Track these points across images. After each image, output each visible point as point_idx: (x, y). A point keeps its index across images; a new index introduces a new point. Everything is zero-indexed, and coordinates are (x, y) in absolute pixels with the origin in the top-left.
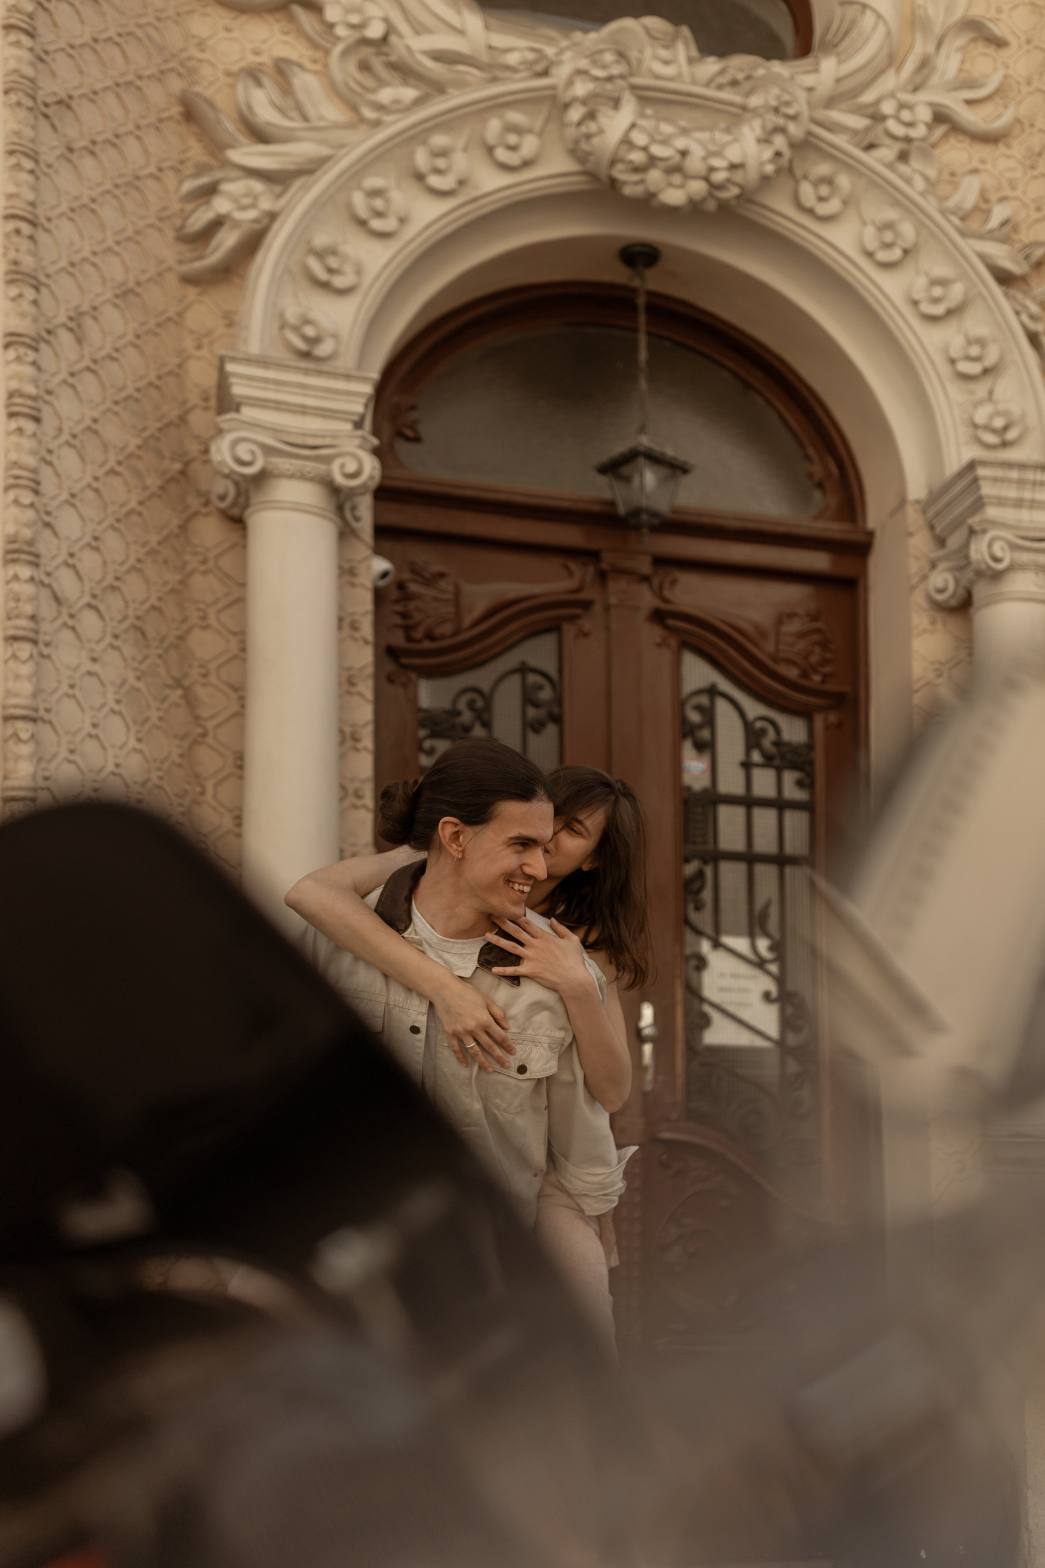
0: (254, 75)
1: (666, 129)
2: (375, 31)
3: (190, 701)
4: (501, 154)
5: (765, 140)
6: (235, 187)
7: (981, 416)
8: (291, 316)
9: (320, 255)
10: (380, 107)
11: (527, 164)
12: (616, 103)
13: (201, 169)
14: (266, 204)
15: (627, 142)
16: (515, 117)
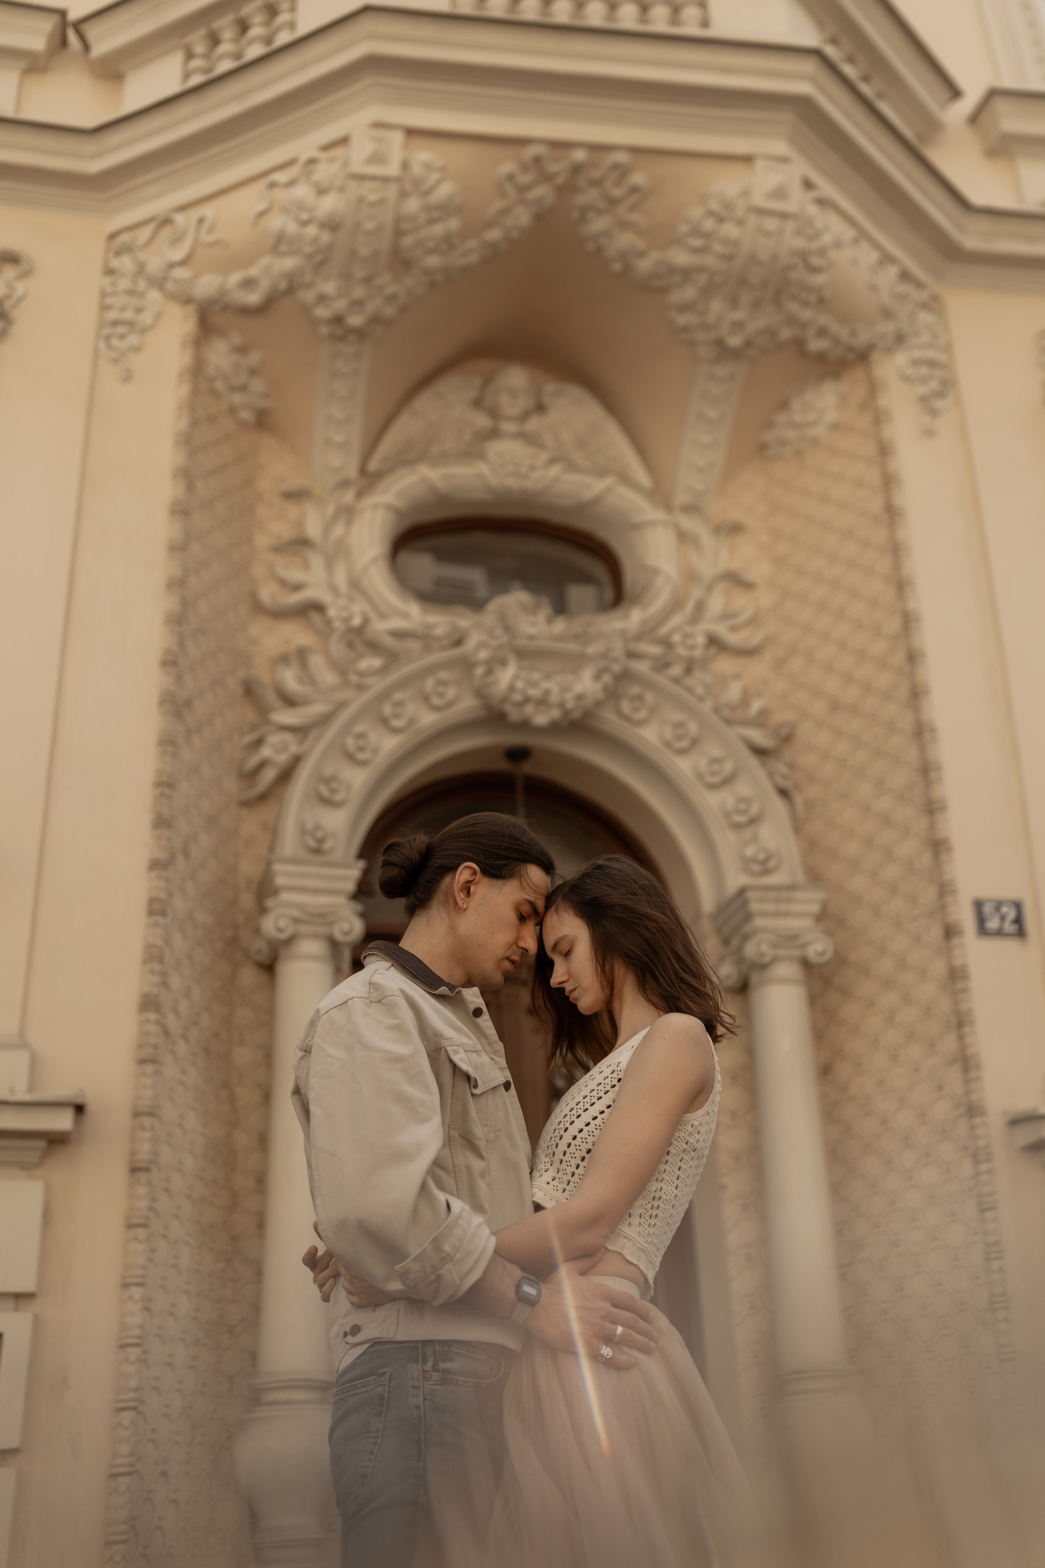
0: (284, 659)
1: (536, 676)
2: (357, 621)
3: (232, 1098)
4: (436, 701)
5: (597, 677)
6: (274, 739)
7: (749, 851)
8: (310, 825)
9: (327, 781)
10: (362, 674)
11: (450, 704)
12: (504, 663)
13: (254, 727)
14: (294, 749)
15: (512, 689)
16: (444, 675)
